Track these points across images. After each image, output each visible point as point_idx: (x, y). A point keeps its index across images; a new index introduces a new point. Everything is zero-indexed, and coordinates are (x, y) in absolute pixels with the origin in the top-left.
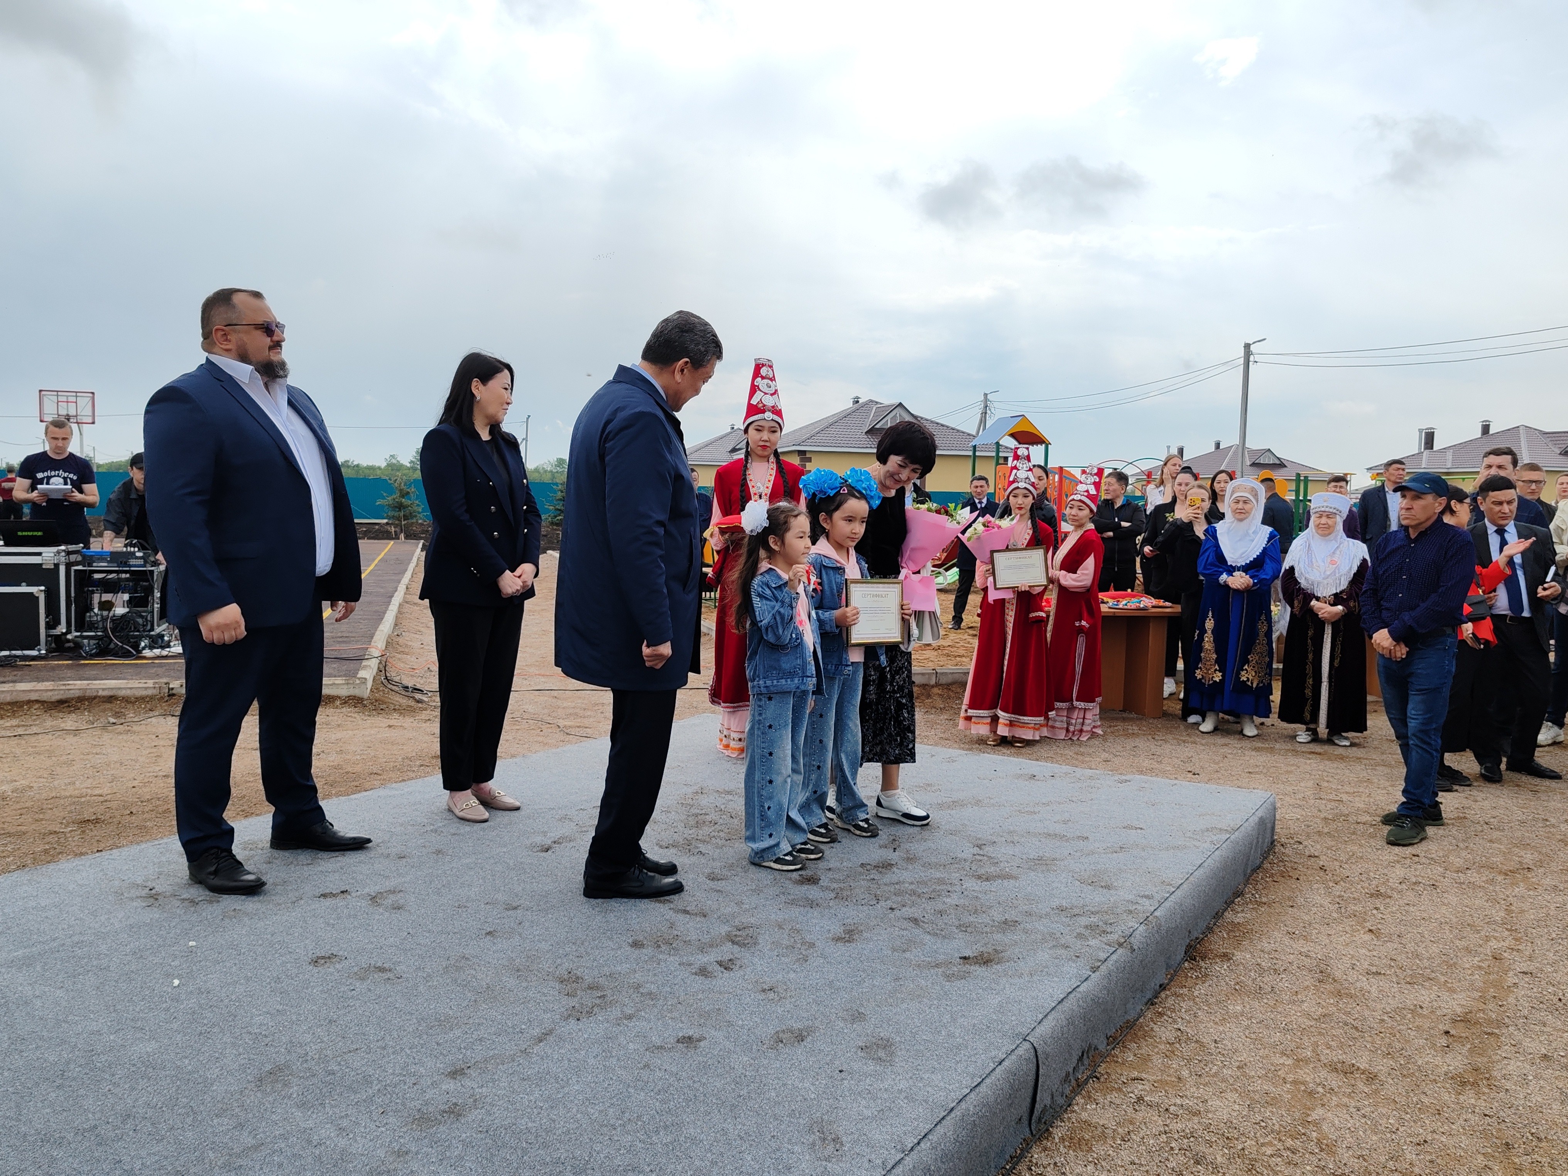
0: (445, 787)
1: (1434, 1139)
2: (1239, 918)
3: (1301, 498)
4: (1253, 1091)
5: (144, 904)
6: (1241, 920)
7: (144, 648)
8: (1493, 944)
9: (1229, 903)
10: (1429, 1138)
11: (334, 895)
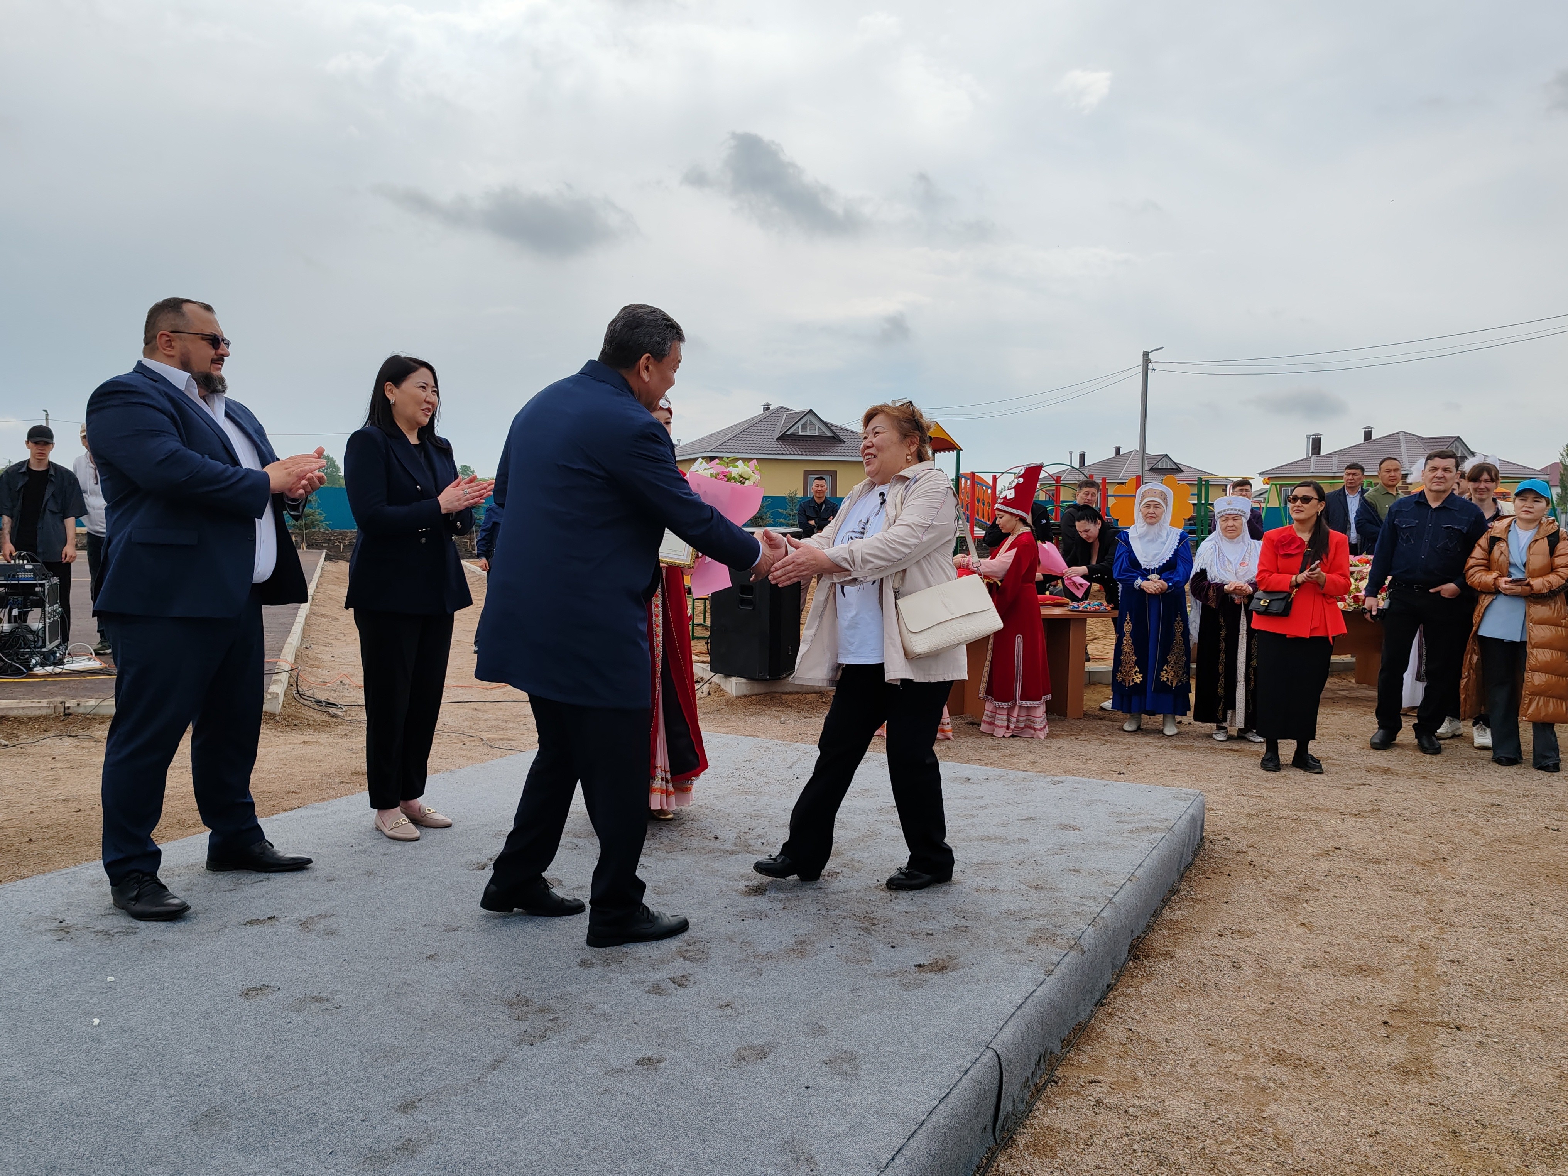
0: (373, 806)
1: (1385, 1130)
2: (1178, 915)
3: (1203, 502)
4: (1208, 1089)
5: (55, 938)
6: (1179, 918)
7: (35, 666)
8: (1420, 934)
9: (1166, 901)
10: (1380, 1129)
11: (261, 922)
